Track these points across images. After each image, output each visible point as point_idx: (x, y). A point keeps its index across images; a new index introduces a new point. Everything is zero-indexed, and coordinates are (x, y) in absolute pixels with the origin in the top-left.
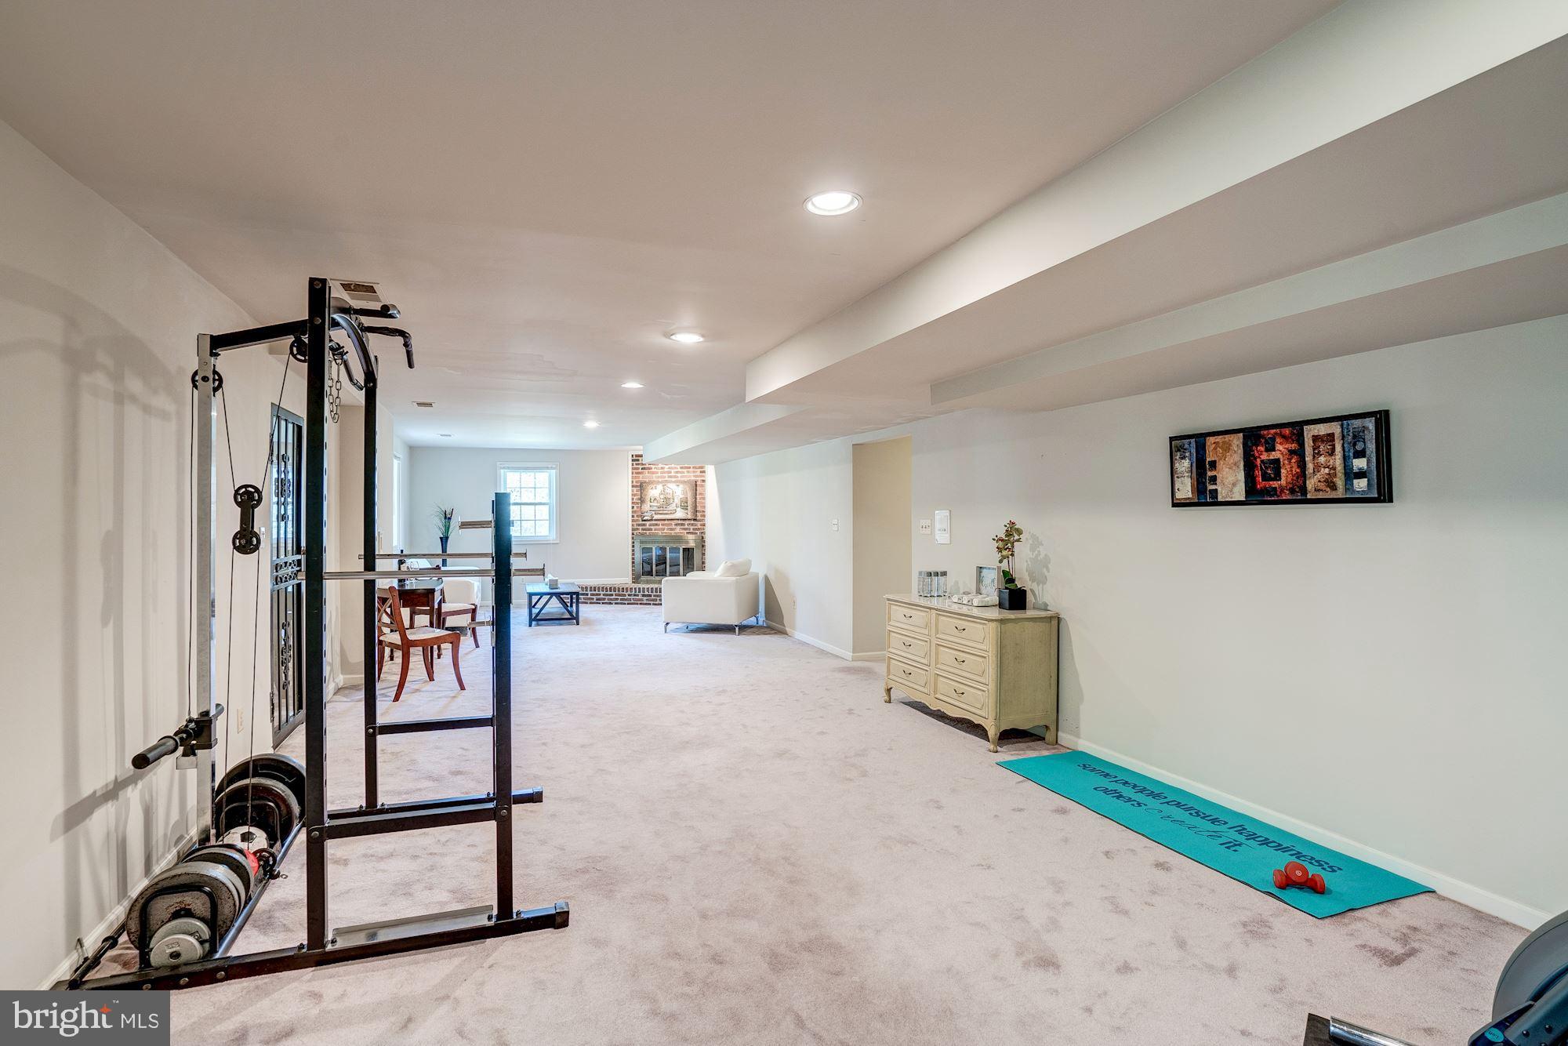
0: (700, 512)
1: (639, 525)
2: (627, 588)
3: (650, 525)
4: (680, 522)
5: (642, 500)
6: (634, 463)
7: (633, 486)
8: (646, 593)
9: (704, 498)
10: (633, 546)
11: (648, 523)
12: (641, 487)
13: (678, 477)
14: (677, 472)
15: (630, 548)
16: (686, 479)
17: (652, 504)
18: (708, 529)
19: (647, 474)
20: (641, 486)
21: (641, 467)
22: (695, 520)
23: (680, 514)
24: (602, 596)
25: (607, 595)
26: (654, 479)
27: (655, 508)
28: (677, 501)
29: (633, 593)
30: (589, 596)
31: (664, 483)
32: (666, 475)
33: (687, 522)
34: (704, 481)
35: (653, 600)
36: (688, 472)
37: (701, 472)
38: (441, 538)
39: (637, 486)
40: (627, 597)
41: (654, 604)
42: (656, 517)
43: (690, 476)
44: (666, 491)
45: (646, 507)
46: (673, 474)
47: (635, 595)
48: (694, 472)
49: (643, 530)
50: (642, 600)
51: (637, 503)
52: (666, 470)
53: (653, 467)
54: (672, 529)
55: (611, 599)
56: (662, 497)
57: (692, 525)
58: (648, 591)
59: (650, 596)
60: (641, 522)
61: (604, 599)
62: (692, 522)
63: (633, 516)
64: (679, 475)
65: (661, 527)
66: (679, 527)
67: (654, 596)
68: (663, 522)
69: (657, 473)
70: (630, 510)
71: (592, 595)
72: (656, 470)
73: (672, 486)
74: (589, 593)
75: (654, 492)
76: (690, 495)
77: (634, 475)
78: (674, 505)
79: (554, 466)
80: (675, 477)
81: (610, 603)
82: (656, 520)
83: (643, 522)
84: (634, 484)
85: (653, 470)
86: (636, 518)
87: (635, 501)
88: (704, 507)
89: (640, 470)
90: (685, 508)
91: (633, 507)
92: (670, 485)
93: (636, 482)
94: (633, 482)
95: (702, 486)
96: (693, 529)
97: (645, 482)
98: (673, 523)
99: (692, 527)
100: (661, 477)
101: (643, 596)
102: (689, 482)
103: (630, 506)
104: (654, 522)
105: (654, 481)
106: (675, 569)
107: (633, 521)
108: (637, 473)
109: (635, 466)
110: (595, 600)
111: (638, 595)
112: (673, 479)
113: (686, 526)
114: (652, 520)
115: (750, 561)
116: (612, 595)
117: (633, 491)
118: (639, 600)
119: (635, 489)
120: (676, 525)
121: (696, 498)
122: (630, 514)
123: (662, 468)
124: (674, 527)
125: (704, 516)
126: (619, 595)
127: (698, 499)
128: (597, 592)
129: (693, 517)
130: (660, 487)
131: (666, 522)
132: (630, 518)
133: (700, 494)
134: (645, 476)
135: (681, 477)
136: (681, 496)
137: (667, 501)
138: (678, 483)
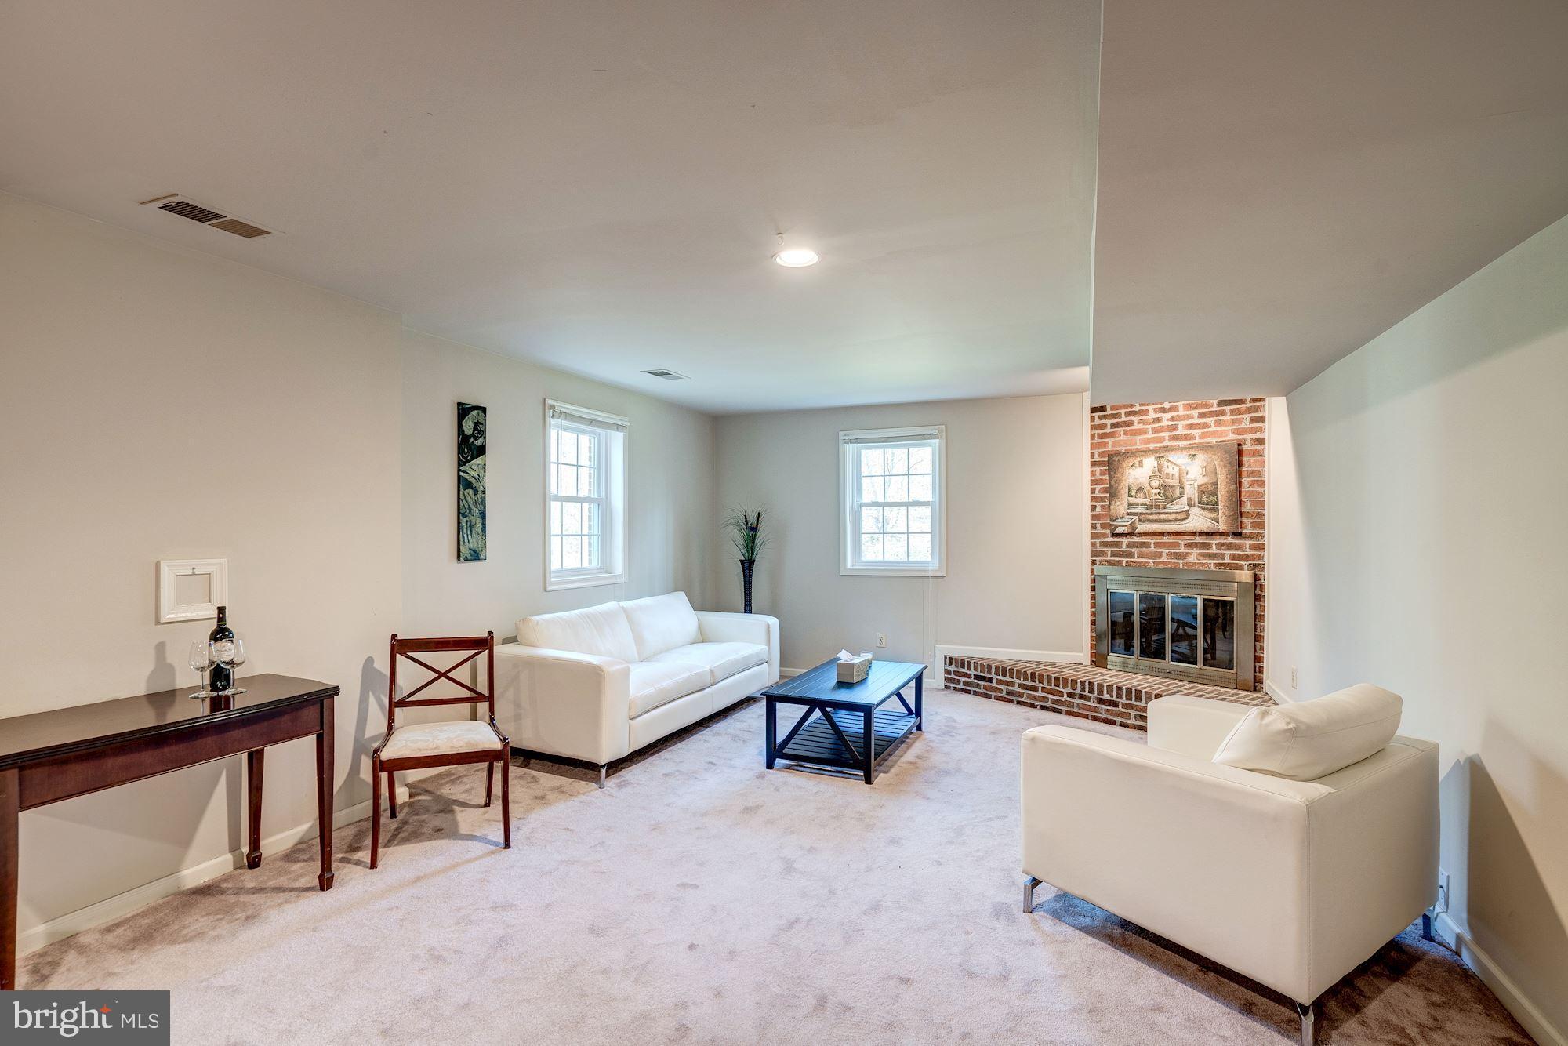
0: (1249, 515)
1: (1106, 544)
2: (1065, 680)
3: (1129, 545)
4: (1198, 539)
5: (1112, 493)
6: (1096, 415)
7: (1093, 464)
8: (1106, 697)
9: (1262, 484)
10: (1093, 589)
11: (1125, 541)
12: (1109, 465)
13: (1193, 437)
14: (1191, 427)
15: (1088, 593)
16: (1213, 440)
17: (1133, 500)
18: (1271, 558)
19: (1123, 437)
20: (1109, 463)
21: (1109, 422)
22: (1237, 534)
23: (1199, 520)
24: (1016, 689)
25: (1028, 688)
26: (1139, 446)
27: (1139, 510)
28: (1191, 491)
29: (1078, 691)
30: (994, 684)
31: (1161, 453)
32: (1166, 434)
33: (1215, 541)
34: (1261, 441)
35: (1120, 715)
36: (1219, 423)
37: (1252, 420)
38: (741, 561)
39: (1101, 464)
40: (1065, 698)
41: (1122, 725)
42: (1142, 528)
43: (1222, 433)
44: (1166, 470)
45: (1121, 507)
46: (1181, 431)
47: (1082, 697)
48: (1234, 422)
49: (1114, 554)
50: (1096, 710)
51: (1102, 499)
52: (1165, 423)
53: (1135, 419)
54: (1178, 556)
55: (1034, 698)
56: (1155, 483)
57: (1230, 546)
58: (1110, 692)
59: (1115, 704)
60: (1110, 539)
61: (1021, 695)
62: (1230, 540)
63: (1093, 527)
64: (1196, 432)
65: (1152, 549)
66: (1195, 552)
67: (1125, 706)
68: (1158, 539)
69: (1145, 432)
70: (1088, 513)
71: (999, 682)
72: (1141, 426)
73: (1180, 459)
74: (995, 677)
75: (1139, 473)
76: (1222, 478)
77: (1097, 440)
78: (1184, 500)
79: (935, 433)
80: (1187, 437)
81: (1033, 706)
82: (1141, 534)
83: (1116, 539)
84: (1097, 458)
85: (1136, 426)
86: (1099, 530)
87: (1097, 494)
88: (1262, 504)
89: (1108, 430)
90: (1212, 507)
91: (1093, 508)
92: (1172, 456)
93: (1101, 455)
94: (1092, 455)
95: (1257, 453)
96: (1233, 557)
97: (1118, 454)
98: (1182, 542)
99: (1228, 553)
100: (1154, 440)
101: (1101, 701)
102: (1222, 446)
103: (1088, 503)
104: (1137, 539)
105: (1138, 451)
106: (1183, 648)
107: (1093, 536)
108: (1102, 436)
109: (1097, 422)
110: (1004, 694)
111: (1087, 698)
112: (1182, 443)
113: (1214, 550)
114: (1131, 534)
115: (1399, 700)
116: (1035, 689)
117: (1093, 474)
118: (1091, 708)
119: (1098, 470)
120: (1189, 545)
121: (1240, 484)
122: (1088, 522)
123: (1157, 420)
124: (1183, 550)
125: (1262, 526)
126: (1051, 692)
127: (1246, 488)
128: (1007, 678)
129: (1232, 529)
130: (1150, 463)
131: (1166, 539)
132: (1088, 530)
133: (1251, 473)
134: (1121, 441)
135: (1203, 436)
136: (1202, 480)
137: (1168, 492)
138: (1192, 450)
